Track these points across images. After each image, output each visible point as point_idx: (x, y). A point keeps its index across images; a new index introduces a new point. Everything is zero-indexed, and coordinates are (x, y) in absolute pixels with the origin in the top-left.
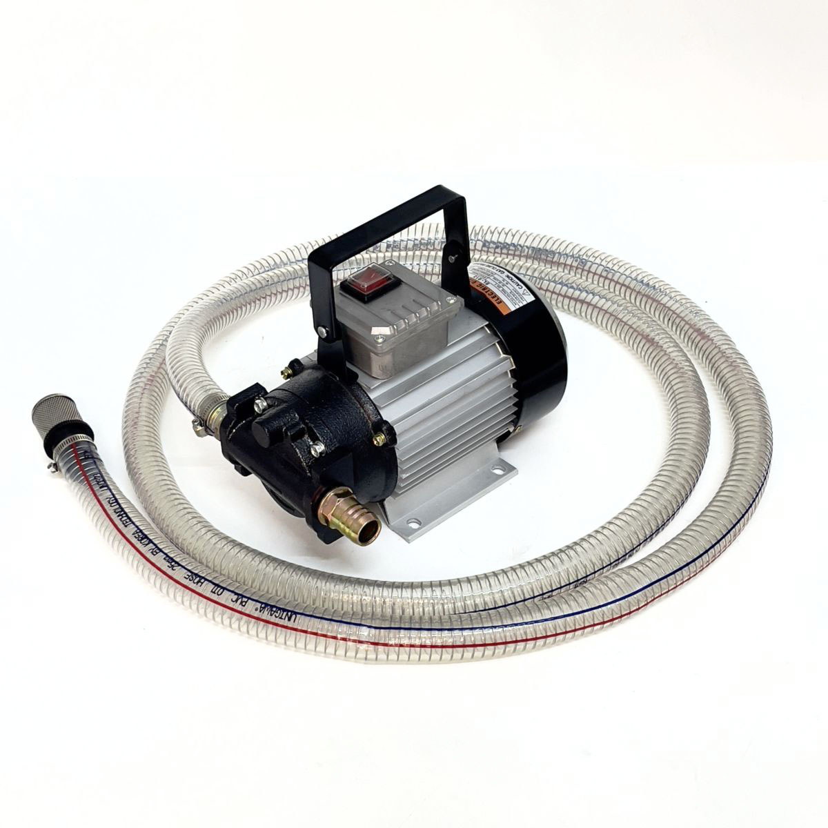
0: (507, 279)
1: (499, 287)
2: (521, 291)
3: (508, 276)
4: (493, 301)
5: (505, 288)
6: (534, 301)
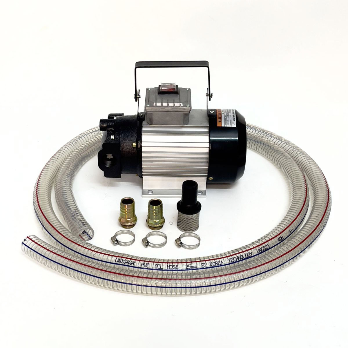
0: (232, 116)
2: (232, 121)
4: (218, 120)
5: (228, 118)
6: (235, 127)
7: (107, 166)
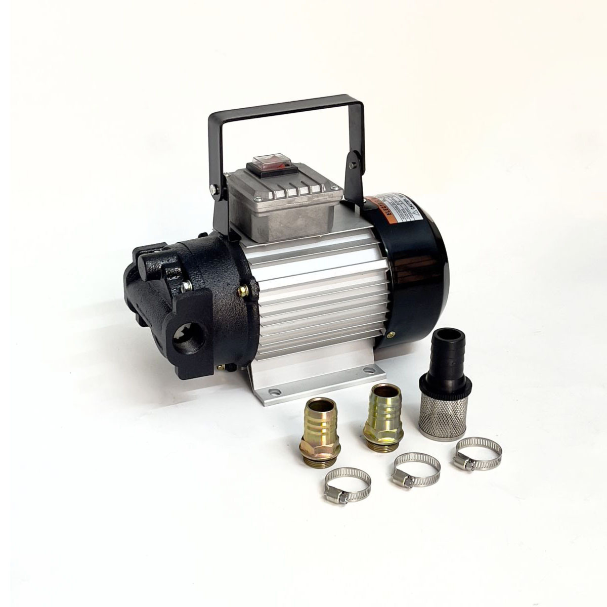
0: (404, 202)
1: (394, 204)
2: (412, 211)
3: (405, 200)
4: (384, 212)
5: (399, 206)
6: (422, 220)
7: (190, 353)
